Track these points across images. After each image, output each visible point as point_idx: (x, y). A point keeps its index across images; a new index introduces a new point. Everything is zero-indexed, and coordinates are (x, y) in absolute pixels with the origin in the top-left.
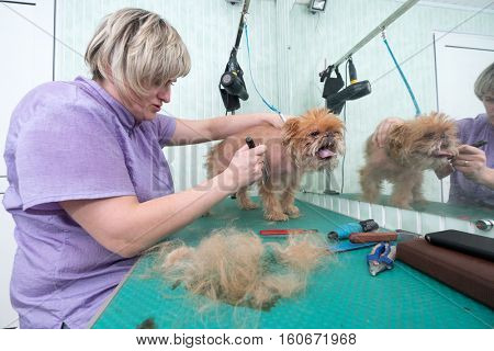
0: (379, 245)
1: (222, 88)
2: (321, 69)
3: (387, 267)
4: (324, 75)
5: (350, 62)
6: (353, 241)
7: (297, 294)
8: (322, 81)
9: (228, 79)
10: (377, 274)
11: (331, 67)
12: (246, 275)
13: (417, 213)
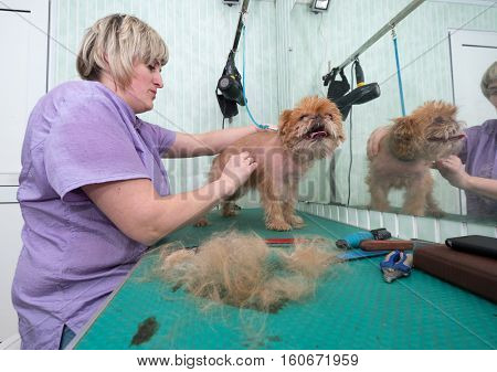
0: (394, 253)
1: (220, 93)
2: (325, 72)
3: (404, 275)
4: (328, 79)
5: (357, 63)
6: (364, 249)
7: (307, 298)
8: (326, 84)
9: (225, 83)
10: (393, 281)
11: (335, 70)
12: (251, 278)
13: (435, 221)
